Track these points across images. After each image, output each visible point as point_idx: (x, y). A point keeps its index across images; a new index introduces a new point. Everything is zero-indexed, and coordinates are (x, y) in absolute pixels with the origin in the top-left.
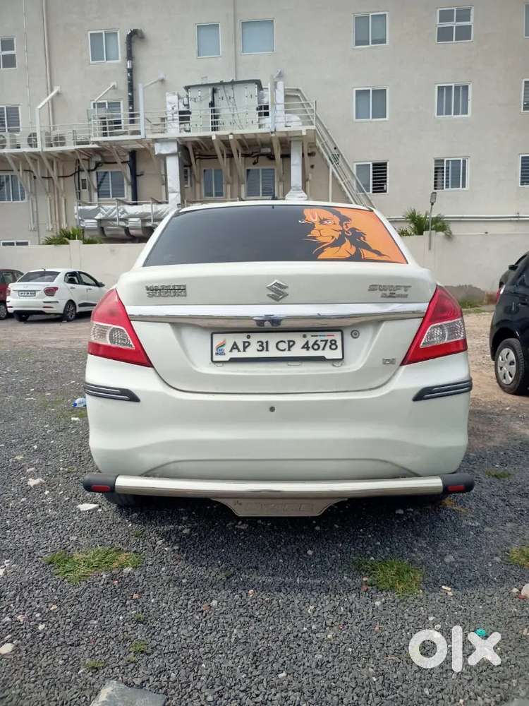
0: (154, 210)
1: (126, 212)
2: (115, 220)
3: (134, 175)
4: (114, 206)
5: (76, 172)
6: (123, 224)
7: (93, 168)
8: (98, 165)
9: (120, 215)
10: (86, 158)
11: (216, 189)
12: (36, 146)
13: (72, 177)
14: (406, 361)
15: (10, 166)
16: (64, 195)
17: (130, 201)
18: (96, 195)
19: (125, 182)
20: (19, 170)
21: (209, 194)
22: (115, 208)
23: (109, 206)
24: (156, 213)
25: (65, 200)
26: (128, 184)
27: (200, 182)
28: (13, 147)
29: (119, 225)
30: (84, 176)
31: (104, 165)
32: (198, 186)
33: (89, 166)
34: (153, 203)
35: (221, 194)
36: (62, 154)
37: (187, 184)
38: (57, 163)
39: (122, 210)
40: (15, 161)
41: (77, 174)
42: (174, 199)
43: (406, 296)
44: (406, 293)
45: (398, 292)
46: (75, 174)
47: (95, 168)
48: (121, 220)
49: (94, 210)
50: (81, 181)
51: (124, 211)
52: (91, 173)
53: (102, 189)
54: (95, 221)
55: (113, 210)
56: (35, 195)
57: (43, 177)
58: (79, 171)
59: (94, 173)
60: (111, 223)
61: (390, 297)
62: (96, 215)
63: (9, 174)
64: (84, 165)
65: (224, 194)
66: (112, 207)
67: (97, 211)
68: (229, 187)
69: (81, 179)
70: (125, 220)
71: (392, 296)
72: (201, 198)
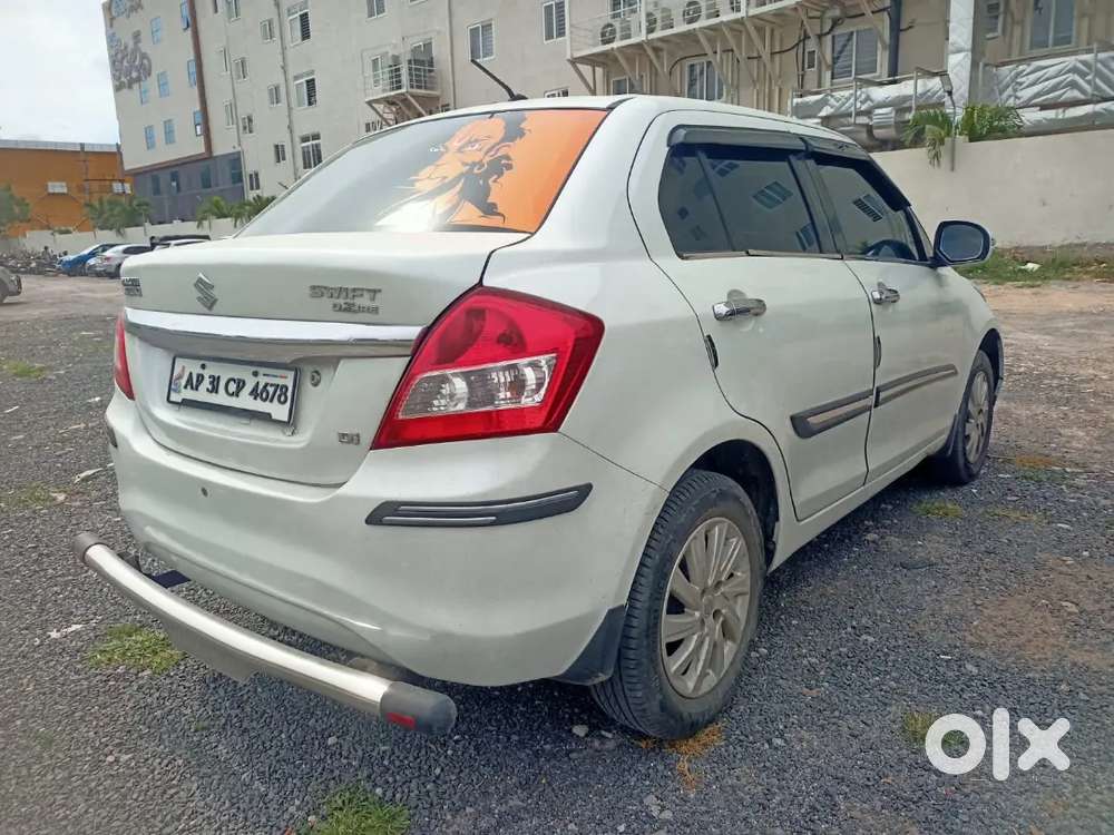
0: (920, 90)
1: (872, 101)
2: (850, 115)
3: (896, 29)
4: (851, 92)
5: (800, 41)
6: (863, 120)
7: (827, 29)
8: (836, 23)
9: (858, 105)
10: (818, 14)
11: (1056, 32)
12: (739, 10)
13: (793, 52)
14: (378, 444)
15: (703, 49)
16: (779, 83)
17: (885, 78)
18: (828, 74)
19: (879, 45)
20: (716, 53)
21: (1039, 43)
22: (852, 94)
23: (842, 93)
24: (922, 95)
25: (780, 90)
26: (884, 48)
27: (1022, 23)
28: (709, 16)
29: (855, 124)
30: (811, 45)
31: (847, 21)
32: (1017, 31)
33: (821, 27)
34: (918, 77)
35: (1067, 40)
36: (779, 14)
37: (994, 29)
38: (772, 31)
39: (863, 96)
40: (709, 40)
41: (801, 44)
42: (959, 64)
43: (376, 310)
44: (374, 305)
45: (358, 301)
46: (797, 44)
47: (831, 30)
48: (859, 113)
49: (817, 101)
50: (806, 55)
51: (868, 98)
52: (824, 39)
53: (840, 63)
54: (819, 121)
55: (848, 99)
56: (738, 87)
57: (749, 58)
58: (804, 40)
59: (829, 37)
60: (842, 120)
61: (345, 310)
62: (820, 111)
63: (704, 60)
64: (813, 28)
65: (1074, 40)
66: (847, 93)
67: (824, 103)
68: (1085, 23)
69: (807, 51)
70: (868, 113)
71: (349, 309)
72: (1021, 54)
